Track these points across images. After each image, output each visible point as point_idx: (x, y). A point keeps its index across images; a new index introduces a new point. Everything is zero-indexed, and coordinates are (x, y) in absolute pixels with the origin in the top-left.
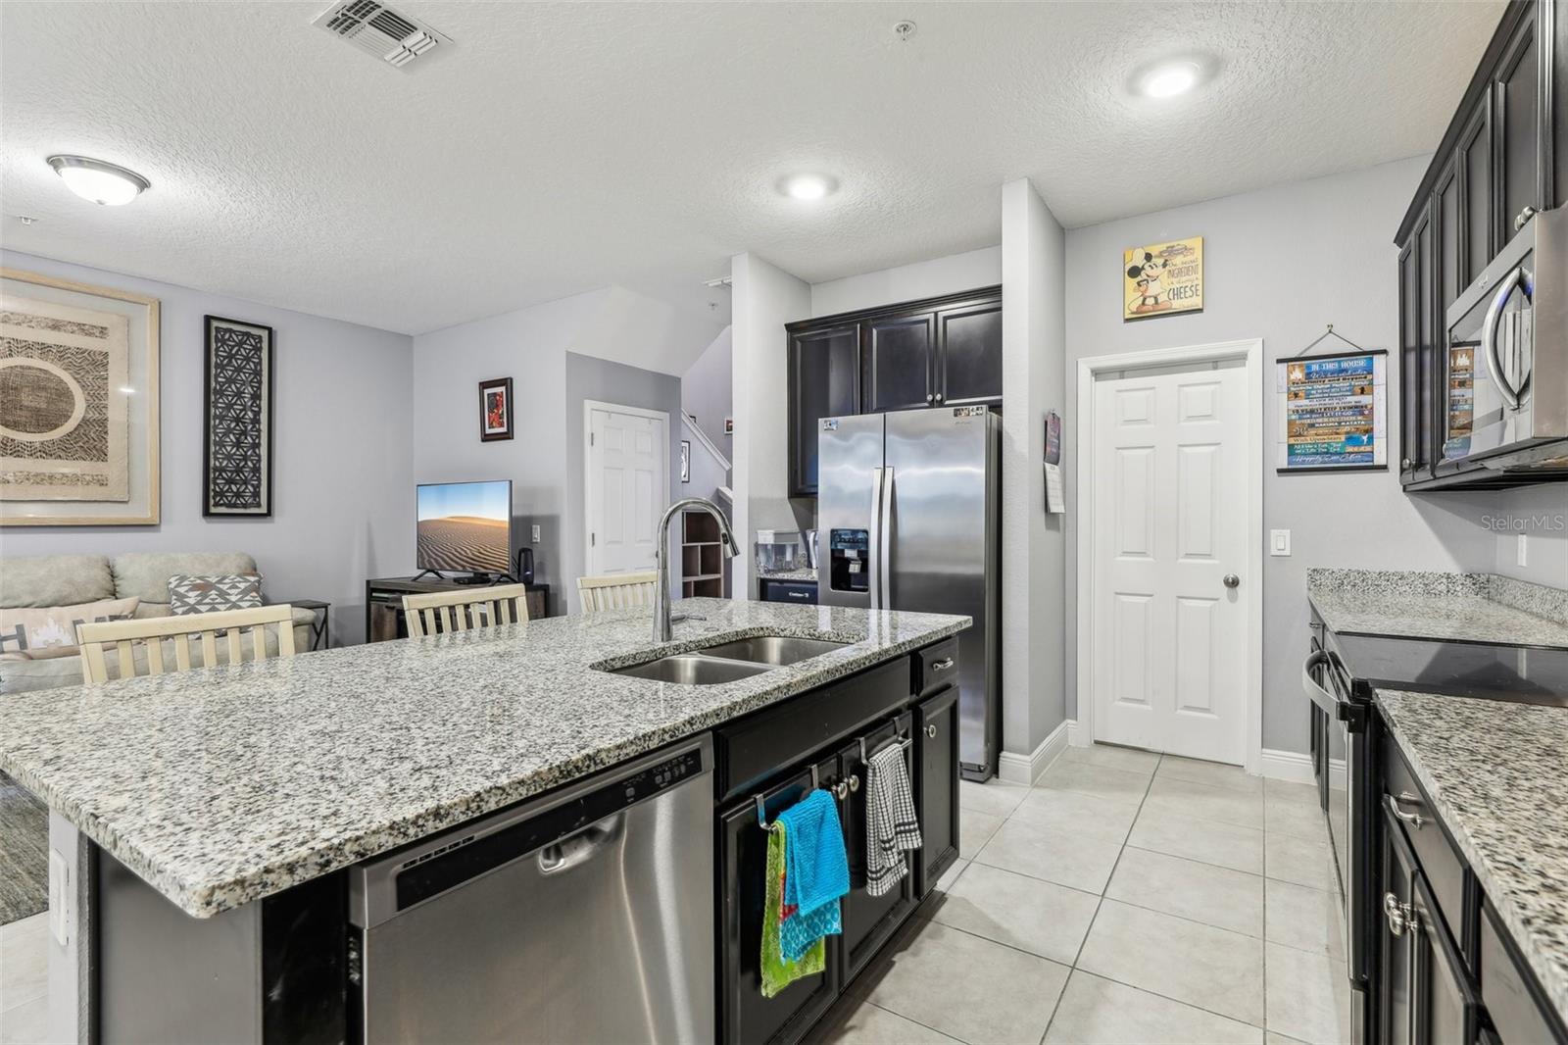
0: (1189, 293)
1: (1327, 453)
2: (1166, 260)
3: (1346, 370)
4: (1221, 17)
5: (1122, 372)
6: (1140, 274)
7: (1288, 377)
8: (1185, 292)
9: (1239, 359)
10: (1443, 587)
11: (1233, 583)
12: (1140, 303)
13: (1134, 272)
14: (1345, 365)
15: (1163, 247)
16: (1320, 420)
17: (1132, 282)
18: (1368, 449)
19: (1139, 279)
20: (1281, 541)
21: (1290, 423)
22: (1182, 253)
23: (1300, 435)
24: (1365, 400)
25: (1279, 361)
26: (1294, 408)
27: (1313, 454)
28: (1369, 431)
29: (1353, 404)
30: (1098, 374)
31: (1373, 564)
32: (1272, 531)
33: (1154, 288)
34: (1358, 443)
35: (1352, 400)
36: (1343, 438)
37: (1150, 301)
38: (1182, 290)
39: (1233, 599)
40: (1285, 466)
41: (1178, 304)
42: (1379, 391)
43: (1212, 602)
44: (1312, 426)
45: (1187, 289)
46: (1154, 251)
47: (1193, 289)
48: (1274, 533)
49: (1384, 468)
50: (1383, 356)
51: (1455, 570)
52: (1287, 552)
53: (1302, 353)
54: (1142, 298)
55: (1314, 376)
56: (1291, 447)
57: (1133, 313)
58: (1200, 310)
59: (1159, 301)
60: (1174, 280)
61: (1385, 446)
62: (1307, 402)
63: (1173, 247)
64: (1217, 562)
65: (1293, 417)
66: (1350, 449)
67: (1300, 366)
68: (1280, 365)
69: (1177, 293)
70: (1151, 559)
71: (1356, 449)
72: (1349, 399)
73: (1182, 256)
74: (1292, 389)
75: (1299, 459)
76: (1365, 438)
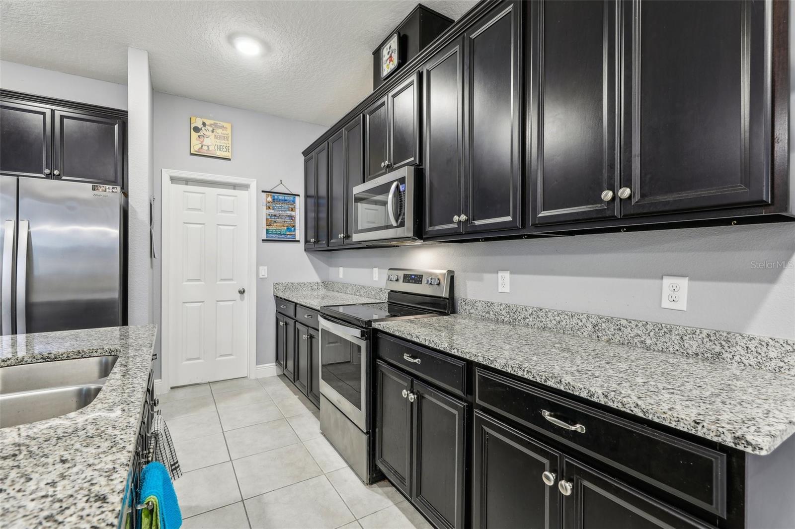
0: (225, 150)
1: (280, 234)
2: (214, 129)
3: (286, 200)
4: (281, 33)
5: (187, 181)
6: (200, 132)
7: (266, 199)
8: (223, 148)
9: (245, 187)
10: (316, 287)
11: (242, 292)
12: (200, 147)
13: (197, 129)
14: (286, 198)
15: (212, 122)
16: (278, 220)
17: (194, 135)
18: (294, 233)
19: (199, 134)
20: (264, 271)
21: (267, 220)
22: (221, 128)
23: (271, 225)
24: (293, 213)
25: (263, 191)
26: (268, 213)
27: (275, 234)
28: (294, 226)
29: (289, 215)
30: (173, 180)
31: (296, 280)
32: (260, 267)
33: (207, 141)
34: (291, 231)
35: (289, 213)
36: (286, 229)
37: (205, 148)
38: (222, 147)
39: (242, 299)
40: (265, 238)
41: (219, 154)
42: (297, 211)
43: (233, 302)
44: (275, 222)
45: (224, 147)
46: (208, 122)
47: (227, 148)
48: (261, 268)
49: (299, 241)
50: (298, 197)
51: (319, 281)
52: (266, 277)
53: (272, 190)
54: (200, 145)
55: (276, 200)
56: (267, 230)
57: (196, 151)
58: (229, 159)
59: (210, 149)
60: (218, 141)
61: (299, 234)
62: (273, 211)
63: (217, 124)
64: (235, 282)
65: (268, 217)
66: (288, 233)
67: (271, 195)
68: (263, 193)
69: (219, 148)
70: (203, 283)
71: (290, 233)
72: (288, 212)
73: (221, 130)
74: (268, 205)
75: (271, 236)
76: (293, 229)
